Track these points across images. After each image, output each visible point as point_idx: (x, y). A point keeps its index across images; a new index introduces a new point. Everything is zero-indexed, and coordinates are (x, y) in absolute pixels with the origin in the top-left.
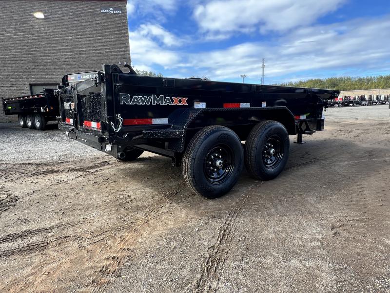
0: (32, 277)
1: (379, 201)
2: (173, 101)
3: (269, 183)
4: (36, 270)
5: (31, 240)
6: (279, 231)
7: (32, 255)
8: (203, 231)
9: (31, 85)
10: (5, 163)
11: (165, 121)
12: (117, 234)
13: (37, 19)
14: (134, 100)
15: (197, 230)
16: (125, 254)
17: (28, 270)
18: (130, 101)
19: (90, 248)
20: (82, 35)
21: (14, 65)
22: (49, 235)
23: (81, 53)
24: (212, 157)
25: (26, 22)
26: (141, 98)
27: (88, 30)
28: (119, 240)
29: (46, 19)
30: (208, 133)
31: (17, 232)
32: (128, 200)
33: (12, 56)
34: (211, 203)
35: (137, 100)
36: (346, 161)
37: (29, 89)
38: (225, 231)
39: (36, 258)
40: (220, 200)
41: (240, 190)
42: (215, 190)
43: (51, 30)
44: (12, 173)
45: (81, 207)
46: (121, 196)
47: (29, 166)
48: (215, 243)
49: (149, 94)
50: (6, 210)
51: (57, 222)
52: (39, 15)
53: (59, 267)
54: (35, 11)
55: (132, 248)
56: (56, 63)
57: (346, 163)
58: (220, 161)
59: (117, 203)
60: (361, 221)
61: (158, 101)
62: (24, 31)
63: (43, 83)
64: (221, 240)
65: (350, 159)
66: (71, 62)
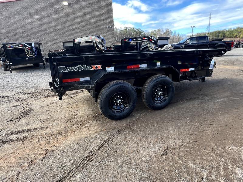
0: (12, 154)
1: (215, 133)
2: (92, 68)
3: (156, 112)
4: (15, 151)
5: (23, 135)
6: (134, 147)
7: (19, 143)
8: (95, 141)
9: (63, 43)
10: (39, 88)
11: (88, 79)
12: (57, 137)
13: (64, 5)
14: (68, 69)
15: (93, 140)
16: (53, 149)
17: (13, 151)
18: (66, 70)
19: (41, 143)
20: (87, 12)
21: (55, 32)
22: (31, 133)
23: (87, 23)
24: (116, 98)
25: (59, 8)
26: (72, 68)
27: (90, 9)
28: (56, 140)
29: (69, 5)
30: (110, 86)
31: (20, 130)
32: (76, 116)
33: (54, 27)
34: (114, 123)
35: (70, 69)
36: (223, 98)
37: (62, 45)
38: (106, 142)
39: (19, 144)
40: (120, 121)
41: (135, 116)
42: (116, 116)
43: (72, 11)
44: (39, 95)
45: (53, 119)
46: (74, 114)
47: (48, 91)
48: (95, 150)
49: (76, 65)
50: (24, 117)
51: (38, 126)
52: (65, 3)
53: (24, 151)
54: (63, 1)
55: (57, 146)
56: (74, 30)
57: (222, 100)
58: (120, 101)
59: (70, 118)
60: (188, 147)
61: (82, 68)
62: (59, 13)
63: (69, 41)
64: (99, 148)
65: (228, 97)
66: (82, 28)
